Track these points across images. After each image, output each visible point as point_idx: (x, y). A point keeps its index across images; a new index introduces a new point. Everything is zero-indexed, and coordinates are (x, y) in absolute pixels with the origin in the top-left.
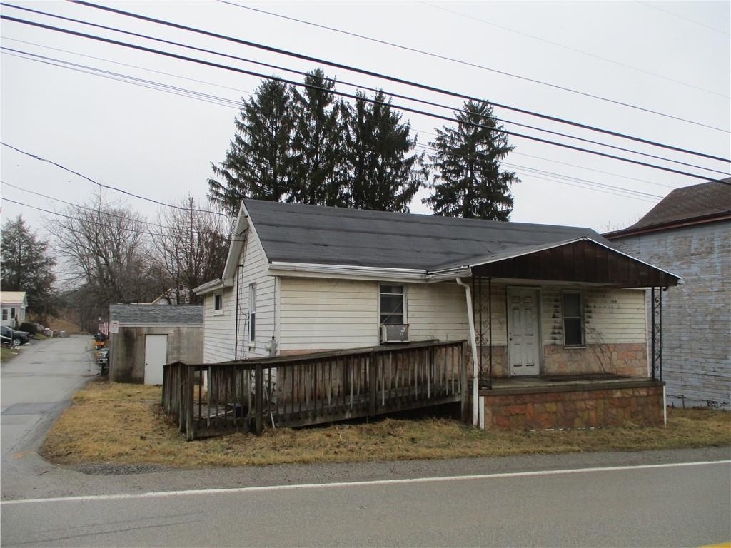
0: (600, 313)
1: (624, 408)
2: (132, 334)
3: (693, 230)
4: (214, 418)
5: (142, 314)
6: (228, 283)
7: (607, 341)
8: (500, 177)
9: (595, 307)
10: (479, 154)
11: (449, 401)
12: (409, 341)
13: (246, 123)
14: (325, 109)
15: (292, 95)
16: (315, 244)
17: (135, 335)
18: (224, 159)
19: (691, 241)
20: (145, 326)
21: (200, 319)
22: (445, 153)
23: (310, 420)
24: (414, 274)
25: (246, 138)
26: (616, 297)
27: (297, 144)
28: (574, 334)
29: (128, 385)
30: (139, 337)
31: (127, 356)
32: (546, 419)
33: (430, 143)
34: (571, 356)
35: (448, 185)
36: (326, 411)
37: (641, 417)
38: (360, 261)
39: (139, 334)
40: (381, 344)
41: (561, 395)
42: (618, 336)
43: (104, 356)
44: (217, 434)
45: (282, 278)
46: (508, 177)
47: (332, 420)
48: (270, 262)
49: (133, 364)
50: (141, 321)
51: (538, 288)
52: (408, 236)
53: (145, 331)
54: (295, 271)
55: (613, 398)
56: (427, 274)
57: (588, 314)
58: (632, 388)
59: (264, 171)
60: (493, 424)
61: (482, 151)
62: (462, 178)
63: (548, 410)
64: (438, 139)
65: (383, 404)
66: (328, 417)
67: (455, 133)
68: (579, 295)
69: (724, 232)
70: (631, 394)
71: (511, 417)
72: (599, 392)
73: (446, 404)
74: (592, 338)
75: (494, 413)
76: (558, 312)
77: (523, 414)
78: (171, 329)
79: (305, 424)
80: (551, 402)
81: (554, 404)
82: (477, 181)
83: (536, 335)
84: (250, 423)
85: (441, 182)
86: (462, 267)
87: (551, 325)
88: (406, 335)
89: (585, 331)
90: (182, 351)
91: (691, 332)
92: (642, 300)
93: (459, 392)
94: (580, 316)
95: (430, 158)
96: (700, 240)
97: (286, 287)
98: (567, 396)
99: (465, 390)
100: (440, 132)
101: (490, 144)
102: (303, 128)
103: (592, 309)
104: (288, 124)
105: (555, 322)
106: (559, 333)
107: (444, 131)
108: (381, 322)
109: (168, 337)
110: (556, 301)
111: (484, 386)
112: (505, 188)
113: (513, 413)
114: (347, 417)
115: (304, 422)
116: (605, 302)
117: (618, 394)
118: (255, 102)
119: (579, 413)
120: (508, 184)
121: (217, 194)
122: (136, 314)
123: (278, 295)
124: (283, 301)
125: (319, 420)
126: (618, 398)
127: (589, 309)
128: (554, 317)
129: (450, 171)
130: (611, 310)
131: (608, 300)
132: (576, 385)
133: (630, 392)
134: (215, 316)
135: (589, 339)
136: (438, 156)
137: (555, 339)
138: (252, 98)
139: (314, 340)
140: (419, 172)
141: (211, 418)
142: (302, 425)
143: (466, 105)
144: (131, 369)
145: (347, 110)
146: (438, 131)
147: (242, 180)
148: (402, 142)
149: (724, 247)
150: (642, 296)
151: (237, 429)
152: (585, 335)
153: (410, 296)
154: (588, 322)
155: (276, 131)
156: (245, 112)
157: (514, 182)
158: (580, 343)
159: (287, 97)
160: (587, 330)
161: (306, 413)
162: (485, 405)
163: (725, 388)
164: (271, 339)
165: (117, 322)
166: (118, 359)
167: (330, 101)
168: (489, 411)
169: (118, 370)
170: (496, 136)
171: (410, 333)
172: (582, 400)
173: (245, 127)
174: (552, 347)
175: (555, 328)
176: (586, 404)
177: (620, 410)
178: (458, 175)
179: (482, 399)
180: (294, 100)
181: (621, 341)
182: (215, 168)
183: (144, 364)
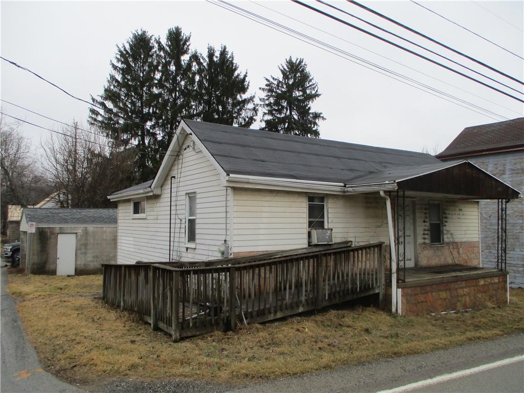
0: (452, 218)
1: (485, 292)
2: (46, 233)
3: (490, 157)
4: (195, 318)
5: (53, 216)
6: (157, 192)
7: (456, 240)
8: (311, 115)
9: (449, 214)
10: (296, 98)
11: (371, 292)
12: (333, 242)
13: (119, 65)
14: (182, 58)
15: (156, 45)
16: (256, 160)
17: (49, 234)
18: (102, 92)
19: (487, 165)
20: (57, 226)
21: (114, 221)
22: (271, 96)
23: (272, 315)
24: (334, 187)
25: (119, 77)
26: (462, 206)
27: (160, 85)
28: (436, 234)
29: (44, 276)
30: (53, 236)
31: (41, 251)
32: (440, 305)
33: (260, 88)
34: (435, 252)
35: (273, 119)
36: (284, 306)
37: (495, 299)
38: (295, 175)
39: (52, 233)
40: (309, 245)
41: (449, 284)
42: (463, 236)
43: (9, 250)
44: (198, 333)
45: (234, 189)
46: (317, 116)
47: (289, 314)
48: (228, 175)
49: (47, 259)
50: (54, 222)
51: (414, 199)
52: (318, 155)
53: (57, 231)
54: (248, 183)
55: (479, 286)
56: (345, 186)
57: (446, 220)
58: (490, 277)
59: (133, 103)
60: (407, 311)
61: (299, 96)
62: (283, 115)
63: (441, 297)
64: (266, 85)
65: (327, 298)
66: (286, 312)
67: (280, 82)
68: (439, 205)
69: (514, 160)
70: (490, 281)
71: (418, 305)
72: (470, 281)
73: (369, 295)
74: (448, 238)
75: (408, 302)
76: (426, 218)
77: (426, 302)
78: (80, 228)
79: (268, 319)
80: (443, 291)
81: (444, 292)
82: (294, 118)
83: (412, 236)
84: (225, 321)
85: (269, 117)
86: (387, 182)
87: (422, 228)
88: (331, 237)
89: (443, 232)
90: (89, 247)
91: (486, 231)
92: (477, 209)
93: (378, 285)
94: (439, 220)
95: (260, 100)
96: (495, 165)
97: (239, 197)
98: (452, 286)
99: (383, 283)
100: (269, 81)
101: (304, 91)
102: (165, 71)
103: (448, 216)
104: (154, 68)
105: (425, 226)
106: (427, 234)
107: (271, 80)
108: (309, 227)
109: (76, 236)
110: (426, 209)
111: (400, 280)
112: (315, 124)
113: (420, 301)
114: (300, 311)
115: (268, 318)
116: (455, 210)
117: (482, 282)
118: (127, 49)
119: (460, 299)
120: (317, 121)
121: (95, 120)
122: (48, 216)
123: (230, 203)
124: (235, 209)
125: (279, 315)
126: (482, 285)
127: (446, 215)
128: (424, 222)
129: (275, 110)
130: (458, 216)
131: (457, 209)
132: (457, 276)
133: (489, 280)
134: (133, 219)
135: (447, 238)
136: (266, 98)
137: (425, 239)
138: (124, 46)
139: (260, 243)
140: (250, 110)
141: (193, 319)
142: (266, 321)
143: (287, 62)
144: (45, 263)
145: (199, 60)
146: (267, 79)
147: (115, 110)
148: (241, 86)
149: (514, 170)
150: (476, 206)
151: (215, 327)
152: (443, 235)
153: (330, 205)
154: (445, 226)
155: (143, 73)
156: (119, 57)
157: (321, 119)
158: (440, 242)
159: (152, 47)
160: (445, 232)
161: (269, 309)
162: (402, 296)
163: (513, 272)
164: (223, 242)
165: (34, 223)
166: (33, 254)
167: (186, 52)
168: (404, 301)
169: (33, 264)
170: (308, 85)
171: (334, 235)
172: (461, 288)
173: (118, 68)
174: (423, 245)
175: (425, 230)
176: (464, 291)
177: (484, 294)
178: (280, 113)
179: (400, 290)
180: (158, 49)
181: (464, 240)
182: (94, 100)
183: (56, 258)
